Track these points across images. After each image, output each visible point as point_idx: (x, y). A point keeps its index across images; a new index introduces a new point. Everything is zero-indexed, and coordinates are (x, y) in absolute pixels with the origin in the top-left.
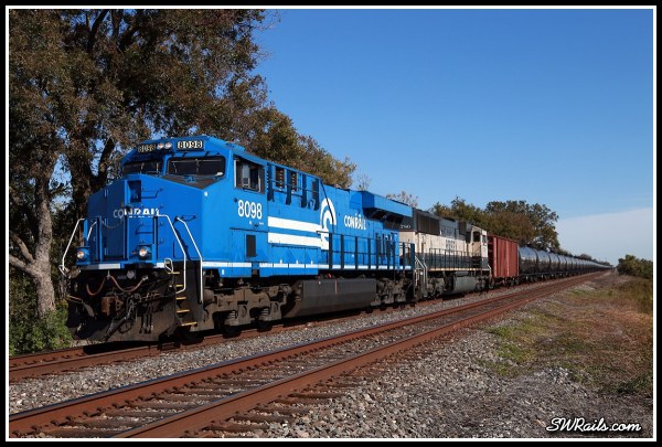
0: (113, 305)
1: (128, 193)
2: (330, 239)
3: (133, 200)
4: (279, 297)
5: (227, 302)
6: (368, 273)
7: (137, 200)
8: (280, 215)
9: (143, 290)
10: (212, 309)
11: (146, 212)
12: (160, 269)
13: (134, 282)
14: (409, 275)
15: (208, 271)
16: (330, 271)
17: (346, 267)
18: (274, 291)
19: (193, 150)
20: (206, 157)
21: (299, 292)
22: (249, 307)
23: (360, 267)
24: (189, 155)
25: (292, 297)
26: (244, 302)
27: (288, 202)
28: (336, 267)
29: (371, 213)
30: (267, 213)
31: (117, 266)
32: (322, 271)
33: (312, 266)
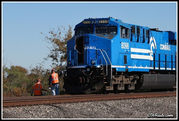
0: (83, 80)
2: (154, 56)
4: (133, 80)
5: (118, 80)
6: (171, 72)
7: (87, 43)
8: (135, 47)
9: (92, 75)
10: (113, 83)
11: (91, 48)
13: (89, 72)
16: (154, 70)
17: (161, 69)
19: (104, 24)
20: (109, 26)
22: (124, 83)
23: (168, 69)
26: (122, 81)
27: (138, 41)
28: (157, 68)
30: (130, 47)
31: (84, 67)
32: (150, 70)
33: (147, 68)
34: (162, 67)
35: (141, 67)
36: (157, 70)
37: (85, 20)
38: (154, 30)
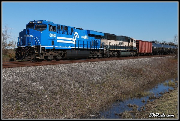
0: (24, 53)
1: (27, 32)
2: (75, 41)
4: (61, 54)
6: (88, 50)
7: (28, 34)
8: (60, 36)
9: (29, 51)
10: (44, 55)
11: (30, 36)
12: (33, 47)
13: (27, 49)
14: (102, 50)
16: (75, 49)
17: (80, 48)
20: (43, 25)
21: (66, 53)
22: (53, 55)
23: (85, 48)
24: (39, 24)
27: (63, 33)
28: (77, 48)
30: (57, 36)
31: (24, 46)
32: (72, 49)
33: (70, 47)
35: (65, 47)
37: (31, 21)
38: (79, 29)
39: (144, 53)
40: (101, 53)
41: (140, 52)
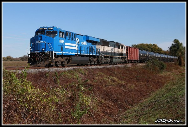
0: (38, 59)
1: (39, 38)
2: (78, 47)
3: (40, 40)
4: (67, 60)
5: (57, 60)
6: (87, 56)
7: (41, 40)
8: (67, 42)
9: (43, 57)
10: (55, 61)
11: (43, 42)
12: (46, 53)
13: (41, 55)
14: (98, 57)
15: (54, 53)
16: (78, 55)
17: (81, 54)
18: (66, 58)
19: (51, 30)
20: (53, 31)
21: (71, 59)
22: (61, 61)
23: (85, 54)
24: (50, 30)
25: (69, 60)
26: (60, 60)
27: (69, 39)
28: (79, 54)
29: (88, 41)
30: (65, 42)
31: (39, 52)
32: (76, 55)
33: (74, 53)
34: (82, 53)
35: (70, 53)
36: (79, 55)
38: (78, 34)
39: (131, 60)
40: (97, 60)
41: (129, 58)
